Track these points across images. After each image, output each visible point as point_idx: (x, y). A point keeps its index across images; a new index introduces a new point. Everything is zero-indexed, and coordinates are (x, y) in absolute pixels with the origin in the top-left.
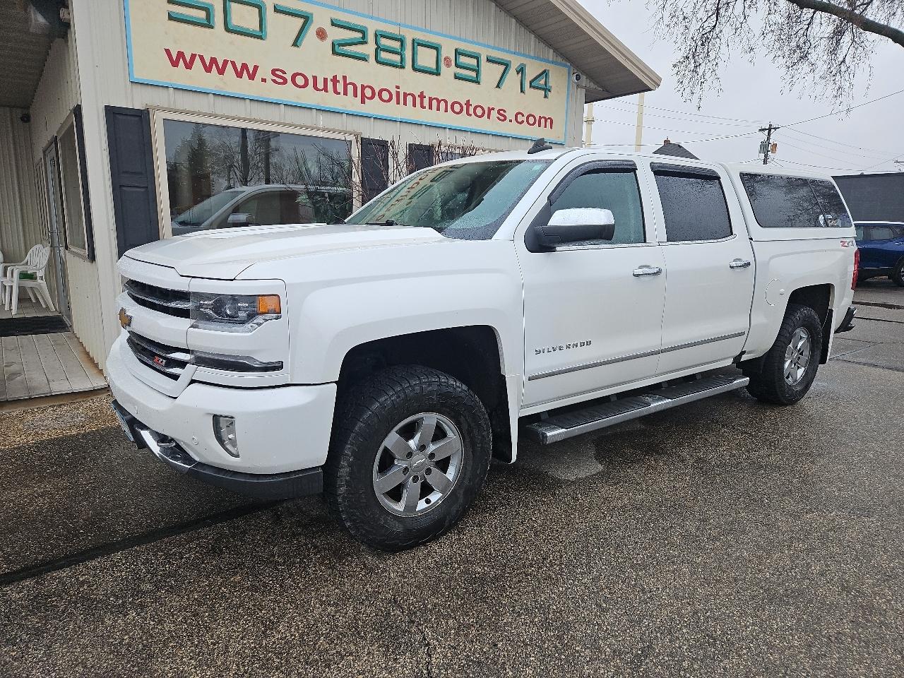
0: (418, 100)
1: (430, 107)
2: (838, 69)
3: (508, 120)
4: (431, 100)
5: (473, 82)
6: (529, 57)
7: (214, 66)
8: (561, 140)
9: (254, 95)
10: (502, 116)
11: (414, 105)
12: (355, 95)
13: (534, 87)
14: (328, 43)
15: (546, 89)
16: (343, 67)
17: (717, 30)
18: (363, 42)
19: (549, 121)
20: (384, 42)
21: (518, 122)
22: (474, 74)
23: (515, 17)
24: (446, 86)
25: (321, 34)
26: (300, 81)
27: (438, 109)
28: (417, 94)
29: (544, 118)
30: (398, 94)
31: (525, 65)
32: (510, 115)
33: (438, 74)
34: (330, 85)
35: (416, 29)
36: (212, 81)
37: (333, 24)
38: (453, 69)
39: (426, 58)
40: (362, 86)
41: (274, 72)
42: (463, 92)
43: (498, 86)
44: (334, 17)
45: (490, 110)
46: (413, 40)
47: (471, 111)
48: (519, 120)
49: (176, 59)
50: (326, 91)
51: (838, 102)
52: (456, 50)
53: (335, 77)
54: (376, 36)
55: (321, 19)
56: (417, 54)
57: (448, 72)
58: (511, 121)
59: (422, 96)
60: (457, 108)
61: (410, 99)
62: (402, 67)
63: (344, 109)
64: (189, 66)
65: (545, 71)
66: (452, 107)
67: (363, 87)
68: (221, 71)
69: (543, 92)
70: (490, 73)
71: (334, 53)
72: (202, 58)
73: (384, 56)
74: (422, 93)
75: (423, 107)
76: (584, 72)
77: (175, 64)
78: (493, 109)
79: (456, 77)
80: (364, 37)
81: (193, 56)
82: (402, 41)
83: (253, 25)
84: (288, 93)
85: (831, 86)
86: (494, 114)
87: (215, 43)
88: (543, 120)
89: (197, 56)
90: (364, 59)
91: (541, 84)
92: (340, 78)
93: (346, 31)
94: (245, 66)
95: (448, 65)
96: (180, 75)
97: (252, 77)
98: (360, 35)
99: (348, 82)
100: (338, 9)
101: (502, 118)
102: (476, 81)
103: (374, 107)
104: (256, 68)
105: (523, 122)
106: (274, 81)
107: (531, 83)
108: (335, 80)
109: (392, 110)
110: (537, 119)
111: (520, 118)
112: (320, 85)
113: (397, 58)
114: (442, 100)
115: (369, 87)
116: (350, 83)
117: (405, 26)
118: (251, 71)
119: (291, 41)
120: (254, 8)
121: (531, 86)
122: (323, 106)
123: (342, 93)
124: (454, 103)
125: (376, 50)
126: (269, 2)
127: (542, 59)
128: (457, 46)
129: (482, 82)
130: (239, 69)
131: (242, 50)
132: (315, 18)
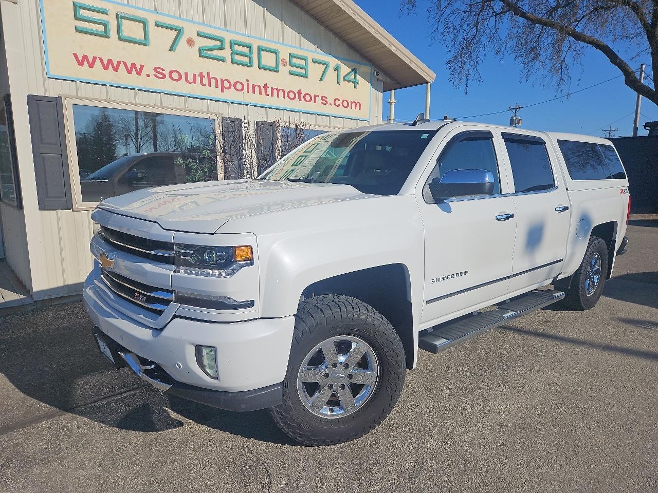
0: (263, 89)
2: (559, 68)
3: (328, 104)
4: (272, 90)
5: (302, 76)
7: (110, 65)
8: (367, 118)
9: (141, 86)
10: (324, 101)
11: (260, 93)
12: (217, 86)
13: (348, 81)
14: (195, 48)
15: (356, 83)
16: (207, 66)
18: (223, 49)
19: (358, 104)
20: (237, 48)
21: (335, 105)
22: (303, 71)
23: (331, 30)
24: (283, 80)
25: (190, 42)
26: (175, 76)
27: (278, 96)
28: (262, 86)
29: (354, 102)
30: (248, 85)
31: (340, 65)
32: (330, 101)
33: (278, 72)
34: (198, 79)
35: (260, 39)
36: (109, 76)
37: (199, 35)
38: (288, 67)
39: (268, 60)
41: (155, 69)
42: (296, 84)
43: (321, 80)
44: (200, 30)
45: (315, 96)
46: (258, 47)
47: (302, 96)
48: (337, 104)
49: (82, 61)
50: (195, 83)
51: (560, 89)
52: (290, 54)
53: (201, 73)
54: (231, 43)
55: (190, 31)
56: (261, 56)
57: (284, 70)
58: (331, 104)
59: (266, 87)
60: (292, 95)
61: (257, 89)
62: (251, 66)
63: (208, 96)
64: (91, 65)
65: (354, 70)
66: (288, 94)
67: (222, 81)
68: (116, 69)
69: (353, 84)
70: (315, 71)
71: (200, 56)
72: (101, 59)
74: (265, 85)
75: (266, 94)
76: (382, 70)
77: (81, 64)
78: (318, 96)
79: (291, 73)
80: (222, 44)
81: (95, 59)
82: (250, 47)
83: (140, 36)
84: (167, 85)
85: (555, 79)
86: (319, 100)
87: (112, 49)
88: (354, 104)
89: (98, 59)
90: (223, 61)
91: (352, 78)
92: (205, 74)
93: (208, 40)
94: (133, 65)
95: (284, 65)
96: (85, 72)
97: (139, 73)
98: (219, 43)
100: (203, 24)
102: (306, 76)
103: (230, 94)
104: (142, 67)
105: (339, 105)
106: (156, 76)
107: (344, 77)
108: (201, 75)
109: (243, 97)
110: (350, 103)
111: (337, 103)
112: (191, 79)
113: (247, 60)
114: (281, 90)
115: (227, 80)
116: (212, 78)
117: (252, 37)
118: (138, 69)
119: (169, 47)
120: (140, 24)
121: (344, 80)
122: (193, 94)
123: (207, 84)
124: (289, 92)
125: (232, 54)
126: (151, 19)
127: (352, 61)
128: (290, 52)
129: (309, 78)
130: (129, 67)
131: (131, 54)
132: (186, 31)
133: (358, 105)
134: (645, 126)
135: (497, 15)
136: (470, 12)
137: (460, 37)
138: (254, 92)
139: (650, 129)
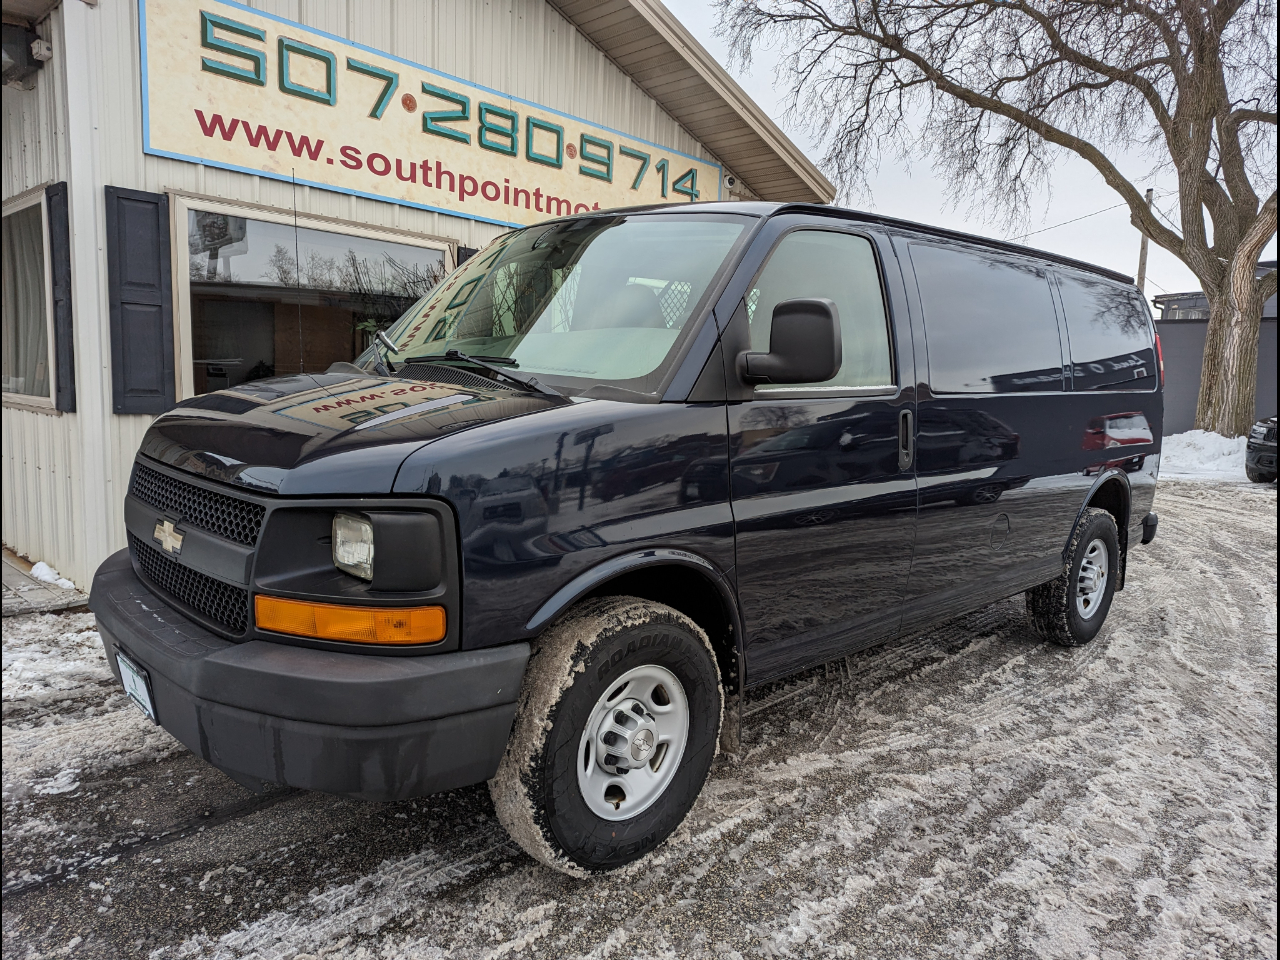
0: (533, 199)
1: (549, 210)
2: (1011, 188)
4: (549, 199)
5: (602, 178)
6: (671, 150)
7: (263, 137)
9: (317, 181)
11: (528, 206)
12: (452, 189)
13: (678, 190)
14: (417, 115)
15: (693, 194)
16: (437, 150)
17: (867, 125)
18: (464, 117)
20: (490, 119)
22: (603, 169)
23: (655, 97)
24: (569, 183)
25: (409, 103)
26: (379, 165)
27: (558, 212)
28: (531, 191)
30: (507, 189)
31: (668, 161)
33: (557, 164)
34: (419, 173)
35: (531, 104)
36: (259, 158)
37: (426, 90)
38: (578, 161)
39: (544, 144)
40: (461, 176)
41: (344, 150)
42: (591, 192)
43: (634, 187)
44: (424, 80)
46: (528, 119)
49: (211, 125)
50: (414, 181)
52: (582, 136)
53: (426, 162)
54: (480, 109)
55: (410, 82)
56: (532, 137)
57: (571, 164)
59: (538, 194)
61: (522, 196)
62: (513, 154)
63: (436, 206)
64: (228, 136)
65: (691, 171)
66: (575, 211)
67: (462, 179)
68: (272, 146)
70: (624, 168)
71: (426, 129)
72: (246, 125)
74: (538, 190)
75: (539, 209)
76: (738, 175)
77: (209, 132)
79: (583, 171)
80: (464, 111)
81: (235, 123)
82: (512, 118)
83: (318, 84)
84: (363, 180)
85: (1003, 207)
87: (265, 106)
89: (240, 125)
90: (463, 140)
91: (686, 186)
92: (432, 164)
93: (441, 100)
94: (305, 140)
95: (572, 156)
96: (215, 149)
97: (314, 156)
98: (459, 108)
99: (442, 170)
100: (432, 70)
102: (607, 178)
103: (475, 206)
104: (320, 144)
106: (344, 163)
107: (675, 183)
108: (425, 167)
109: (497, 211)
112: (406, 173)
113: (506, 142)
114: (564, 201)
115: (469, 178)
116: (445, 172)
117: (518, 100)
118: (313, 148)
119: (369, 110)
120: (319, 62)
121: (675, 190)
122: (409, 201)
123: (434, 184)
124: (578, 207)
125: (480, 129)
126: (342, 53)
127: (688, 155)
128: (582, 131)
129: (613, 181)
130: (297, 144)
131: (302, 118)
132: (402, 81)
134: (1155, 302)
135: (903, 86)
136: (855, 78)
137: (836, 124)
139: (1163, 307)
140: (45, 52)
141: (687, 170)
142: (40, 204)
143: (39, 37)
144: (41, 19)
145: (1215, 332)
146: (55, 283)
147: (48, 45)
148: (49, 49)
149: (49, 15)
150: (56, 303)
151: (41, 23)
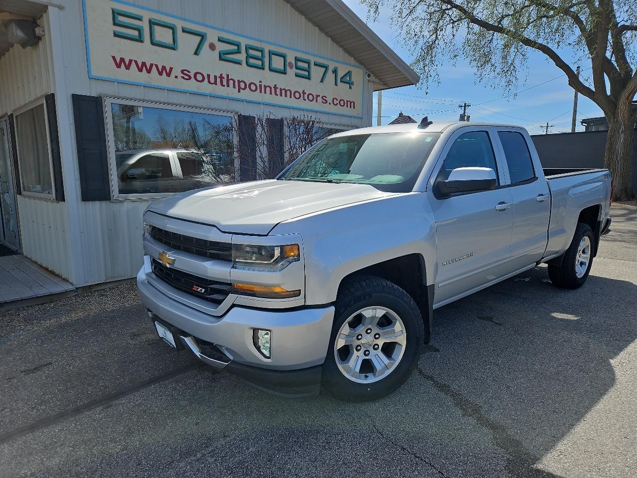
0: (273, 90)
1: (281, 95)
2: (509, 70)
3: (328, 103)
4: (281, 90)
5: (306, 78)
6: (339, 62)
7: (144, 68)
8: (360, 115)
9: (171, 86)
11: (271, 93)
12: (234, 87)
13: (343, 82)
14: (216, 54)
15: (350, 84)
16: (227, 69)
17: (437, 42)
18: (238, 52)
20: (251, 52)
21: (334, 104)
22: (307, 73)
23: (330, 37)
24: (289, 81)
25: (212, 47)
26: (199, 77)
27: (286, 96)
28: (272, 86)
29: (350, 101)
30: (260, 86)
31: (338, 68)
32: (329, 100)
33: (284, 72)
34: (218, 80)
35: (271, 44)
36: (143, 77)
37: (219, 40)
38: (294, 70)
39: (278, 63)
41: (182, 72)
42: (301, 85)
43: (321, 81)
44: (220, 35)
45: (317, 96)
46: (269, 51)
47: (306, 96)
49: (120, 63)
50: (216, 84)
52: (296, 58)
53: (221, 75)
54: (246, 48)
55: (212, 37)
56: (272, 60)
57: (291, 72)
58: (330, 104)
59: (275, 87)
60: (297, 95)
61: (268, 89)
62: (263, 69)
63: (227, 95)
64: (128, 67)
65: (349, 72)
66: (294, 94)
67: (239, 82)
68: (149, 71)
69: (349, 85)
70: (316, 72)
71: (221, 59)
72: (136, 62)
73: (252, 61)
74: (275, 85)
75: (276, 94)
76: (372, 72)
77: (119, 66)
78: (319, 96)
79: (296, 75)
80: (238, 49)
81: (130, 61)
82: (262, 51)
83: (168, 40)
84: (192, 85)
86: (320, 99)
87: (144, 52)
89: (133, 62)
90: (239, 63)
91: (347, 80)
92: (224, 76)
93: (227, 44)
94: (164, 68)
95: (291, 68)
96: (122, 74)
97: (168, 75)
98: (236, 48)
99: (229, 78)
100: (222, 30)
101: (324, 101)
102: (309, 78)
103: (246, 94)
104: (171, 69)
105: (337, 104)
106: (183, 77)
107: (341, 79)
108: (221, 77)
109: (257, 96)
110: (346, 102)
111: (335, 102)
112: (212, 81)
113: (259, 63)
114: (289, 90)
115: (242, 81)
116: (231, 79)
117: (264, 42)
118: (168, 71)
119: (193, 51)
120: (169, 30)
121: (341, 82)
122: (214, 94)
123: (226, 85)
124: (295, 92)
125: (247, 57)
126: (179, 24)
127: (347, 64)
128: (296, 55)
129: (312, 79)
130: (160, 70)
131: (162, 57)
132: (208, 36)
133: (352, 104)
134: (582, 123)
135: (454, 22)
136: (430, 19)
138: (265, 93)
139: (586, 125)
140: (42, 33)
141: (347, 71)
142: (43, 104)
143: (39, 26)
144: (38, 17)
145: (612, 136)
146: (52, 141)
147: (43, 29)
148: (43, 31)
149: (42, 15)
150: (52, 151)
151: (39, 18)
